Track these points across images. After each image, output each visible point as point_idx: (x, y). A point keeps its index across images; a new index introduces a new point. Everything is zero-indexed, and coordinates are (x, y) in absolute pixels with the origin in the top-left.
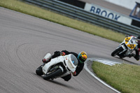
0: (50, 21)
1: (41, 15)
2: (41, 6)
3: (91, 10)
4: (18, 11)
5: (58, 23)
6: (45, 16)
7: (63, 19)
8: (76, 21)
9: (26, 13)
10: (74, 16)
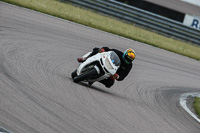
0: (135, 39)
1: (121, 30)
2: (121, 18)
3: (193, 24)
4: (89, 25)
5: (145, 43)
6: (127, 33)
7: (152, 36)
8: (171, 40)
9: (100, 28)
10: (169, 33)
